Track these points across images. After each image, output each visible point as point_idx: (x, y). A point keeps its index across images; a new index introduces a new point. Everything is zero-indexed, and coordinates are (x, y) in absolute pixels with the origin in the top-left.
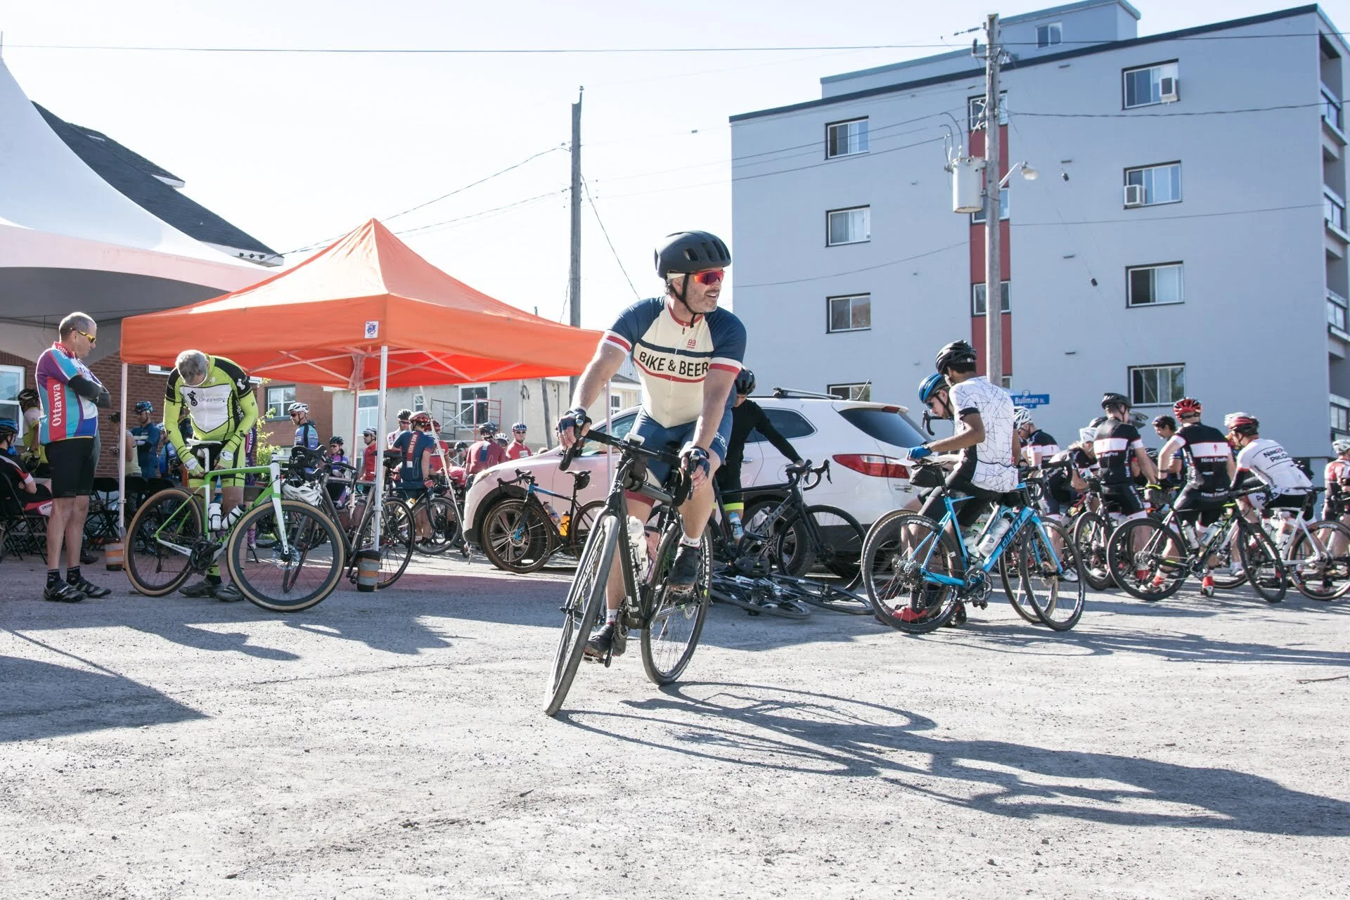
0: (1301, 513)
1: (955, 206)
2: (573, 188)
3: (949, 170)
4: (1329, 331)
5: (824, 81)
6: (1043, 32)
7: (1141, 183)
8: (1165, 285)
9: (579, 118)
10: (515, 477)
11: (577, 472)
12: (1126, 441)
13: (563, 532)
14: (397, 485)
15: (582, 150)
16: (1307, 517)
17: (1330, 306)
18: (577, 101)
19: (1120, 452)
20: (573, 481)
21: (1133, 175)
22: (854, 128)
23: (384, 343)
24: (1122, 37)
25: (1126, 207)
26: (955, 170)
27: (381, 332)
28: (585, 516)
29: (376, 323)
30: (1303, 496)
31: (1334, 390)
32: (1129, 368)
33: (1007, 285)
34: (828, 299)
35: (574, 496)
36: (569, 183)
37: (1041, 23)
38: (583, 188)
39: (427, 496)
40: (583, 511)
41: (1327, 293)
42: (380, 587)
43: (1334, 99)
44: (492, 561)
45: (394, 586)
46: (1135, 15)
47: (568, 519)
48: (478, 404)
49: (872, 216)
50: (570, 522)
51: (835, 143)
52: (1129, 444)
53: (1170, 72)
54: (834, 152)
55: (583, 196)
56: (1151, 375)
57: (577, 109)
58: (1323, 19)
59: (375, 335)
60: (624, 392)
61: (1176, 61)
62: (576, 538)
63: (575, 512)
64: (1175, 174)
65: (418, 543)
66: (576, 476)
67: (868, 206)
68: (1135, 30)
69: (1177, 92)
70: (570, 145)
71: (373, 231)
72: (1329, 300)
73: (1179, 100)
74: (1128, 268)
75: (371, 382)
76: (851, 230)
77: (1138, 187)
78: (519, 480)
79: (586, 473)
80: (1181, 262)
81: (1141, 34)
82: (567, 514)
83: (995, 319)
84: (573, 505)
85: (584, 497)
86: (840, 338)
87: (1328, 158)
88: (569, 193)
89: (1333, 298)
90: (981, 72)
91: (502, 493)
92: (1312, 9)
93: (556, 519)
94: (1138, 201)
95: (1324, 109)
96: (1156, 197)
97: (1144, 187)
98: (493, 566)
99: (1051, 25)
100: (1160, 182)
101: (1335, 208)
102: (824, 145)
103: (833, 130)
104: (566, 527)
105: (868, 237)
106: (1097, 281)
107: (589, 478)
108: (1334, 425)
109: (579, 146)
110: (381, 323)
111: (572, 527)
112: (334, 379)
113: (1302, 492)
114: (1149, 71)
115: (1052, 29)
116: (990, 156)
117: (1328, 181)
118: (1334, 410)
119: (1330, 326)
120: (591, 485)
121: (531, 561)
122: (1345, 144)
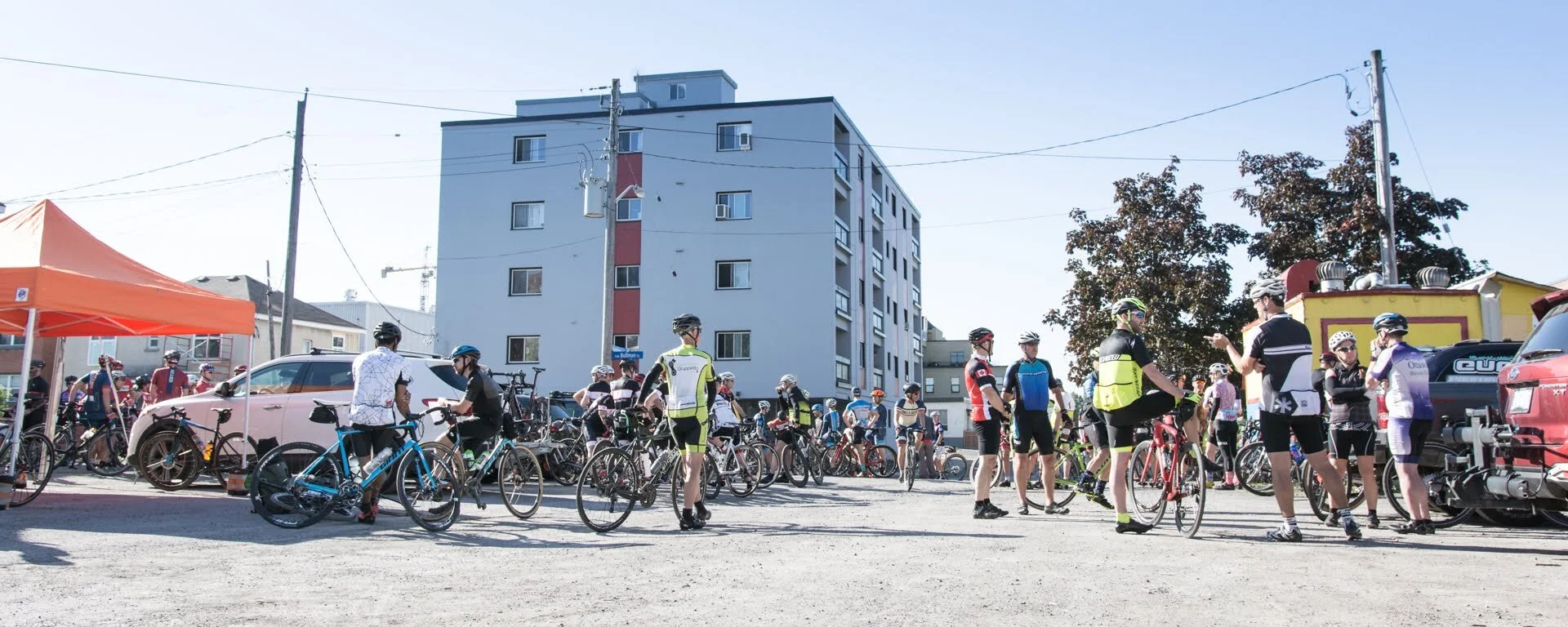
0: (732, 440)
1: (586, 213)
2: (294, 169)
3: (583, 185)
4: (836, 313)
5: (519, 103)
6: (673, 89)
7: (727, 204)
8: (740, 274)
9: (304, 113)
10: (171, 411)
11: (221, 410)
12: (631, 391)
13: (207, 457)
14: (81, 416)
15: (305, 139)
16: (736, 443)
17: (838, 296)
18: (302, 99)
19: (627, 399)
20: (217, 416)
21: (722, 198)
22: (535, 144)
23: (31, 306)
24: (724, 101)
25: (717, 219)
26: (586, 186)
27: (31, 297)
28: (226, 445)
29: (27, 290)
30: (732, 429)
31: (838, 353)
32: (716, 332)
33: (638, 268)
34: (511, 269)
35: (218, 429)
36: (291, 164)
37: (673, 82)
38: (304, 169)
39: (109, 426)
40: (225, 440)
41: (835, 287)
42: (12, 505)
43: (845, 160)
44: (152, 480)
45: (30, 505)
46: (734, 86)
47: (212, 446)
48: (211, 341)
49: (546, 208)
50: (213, 449)
51: (521, 153)
52: (633, 393)
53: (746, 129)
54: (520, 159)
55: (304, 175)
56: (730, 337)
57: (302, 106)
58: (838, 107)
59: (25, 299)
60: (347, 335)
61: (750, 122)
62: (217, 461)
63: (218, 441)
64: (748, 199)
65: (95, 465)
66: (220, 412)
67: (543, 202)
68: (734, 98)
69: (750, 144)
70: (294, 134)
71: (43, 211)
72: (837, 292)
73: (751, 149)
74: (717, 262)
75: (45, 331)
76: (530, 219)
77: (725, 206)
78: (175, 414)
79: (228, 411)
80: (750, 260)
81: (737, 101)
82: (211, 443)
83: (609, 296)
84: (216, 435)
85: (225, 430)
86: (520, 301)
87: (838, 197)
88: (291, 172)
89: (840, 291)
90: (607, 114)
91: (161, 425)
92: (830, 99)
93: (202, 447)
94: (724, 216)
95: (836, 163)
96: (736, 215)
97: (728, 206)
98: (150, 485)
99: (679, 85)
100: (738, 203)
101: (843, 231)
102: (512, 155)
103: (520, 143)
104: (209, 453)
105: (542, 225)
106: (677, 273)
107: (230, 414)
108: (839, 376)
109: (302, 135)
110: (30, 290)
111: (215, 452)
112: (11, 328)
113: (732, 426)
114: (733, 128)
115: (679, 87)
116: (610, 179)
117: (838, 213)
118: (839, 366)
119: (837, 309)
120: (232, 419)
121: (180, 481)
122: (850, 189)
